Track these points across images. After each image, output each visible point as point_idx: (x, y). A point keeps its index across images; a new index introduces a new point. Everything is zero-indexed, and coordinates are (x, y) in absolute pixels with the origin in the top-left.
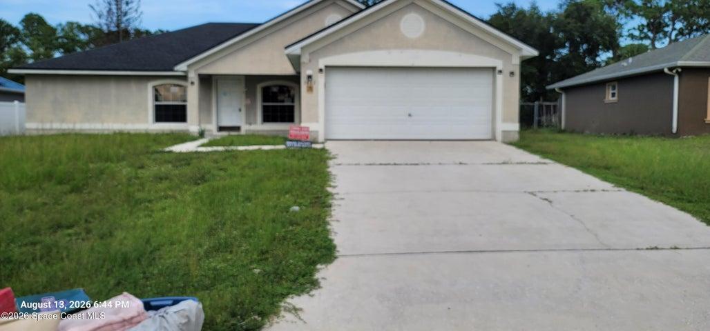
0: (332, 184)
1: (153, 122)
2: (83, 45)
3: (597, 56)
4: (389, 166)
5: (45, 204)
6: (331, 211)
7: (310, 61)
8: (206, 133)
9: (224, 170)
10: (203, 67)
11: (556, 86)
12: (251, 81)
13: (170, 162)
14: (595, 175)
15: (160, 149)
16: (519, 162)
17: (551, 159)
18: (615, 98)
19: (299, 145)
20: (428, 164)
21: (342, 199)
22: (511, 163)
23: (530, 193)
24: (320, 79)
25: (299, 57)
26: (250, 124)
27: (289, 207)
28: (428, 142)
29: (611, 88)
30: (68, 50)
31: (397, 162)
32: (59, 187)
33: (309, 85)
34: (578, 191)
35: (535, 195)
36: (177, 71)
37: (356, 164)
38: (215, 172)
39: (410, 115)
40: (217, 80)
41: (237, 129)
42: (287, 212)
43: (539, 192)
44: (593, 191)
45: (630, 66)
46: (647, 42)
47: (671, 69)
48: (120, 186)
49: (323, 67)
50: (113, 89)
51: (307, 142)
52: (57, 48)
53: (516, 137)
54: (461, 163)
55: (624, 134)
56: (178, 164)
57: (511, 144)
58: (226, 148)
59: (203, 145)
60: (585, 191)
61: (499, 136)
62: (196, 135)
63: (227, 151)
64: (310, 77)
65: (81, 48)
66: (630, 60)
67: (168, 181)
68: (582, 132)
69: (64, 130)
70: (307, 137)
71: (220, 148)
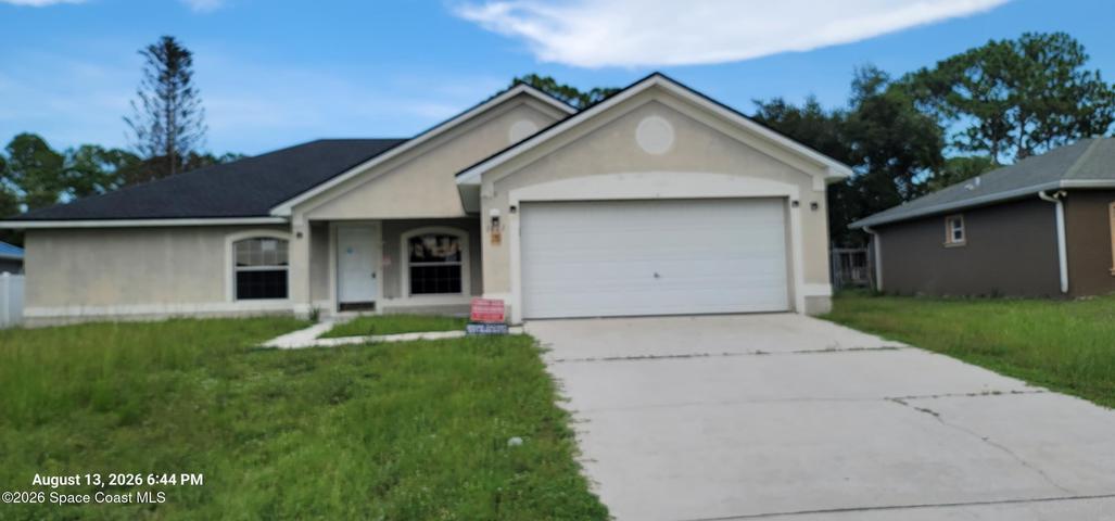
0: (562, 395)
1: (234, 301)
2: (106, 179)
3: (912, 175)
4: (642, 361)
5: (80, 448)
6: (576, 443)
7: (495, 194)
8: (322, 315)
9: (376, 376)
10: (315, 210)
11: (864, 223)
12: (391, 230)
13: (281, 366)
14: (987, 366)
15: (257, 345)
16: (852, 347)
17: (901, 341)
18: (962, 240)
19: (488, 330)
20: (706, 355)
21: (588, 421)
22: (840, 350)
23: (895, 400)
24: (512, 223)
25: (477, 189)
26: (391, 297)
27: (506, 440)
28: (689, 319)
29: (952, 224)
30: (83, 189)
31: (655, 355)
32: (101, 417)
33: (495, 232)
34: (973, 395)
35: (905, 404)
36: (275, 216)
37: (588, 360)
38: (358, 380)
39: (656, 276)
40: (337, 229)
41: (369, 306)
42: (506, 447)
43: (909, 397)
44: (997, 393)
45: (980, 190)
46: (983, 154)
47: (1050, 193)
48: (204, 412)
49: (516, 204)
50: (168, 249)
51: (501, 324)
52: (65, 185)
53: (828, 306)
54: (759, 353)
55: (983, 296)
56: (293, 368)
57: (822, 317)
58: (366, 338)
59: (324, 336)
60: (985, 394)
61: (801, 305)
62: (306, 317)
63: (369, 344)
64: (495, 219)
65: (103, 185)
66: (978, 180)
67: (282, 399)
68: (912, 294)
69: (87, 317)
70: (501, 318)
71: (357, 340)
